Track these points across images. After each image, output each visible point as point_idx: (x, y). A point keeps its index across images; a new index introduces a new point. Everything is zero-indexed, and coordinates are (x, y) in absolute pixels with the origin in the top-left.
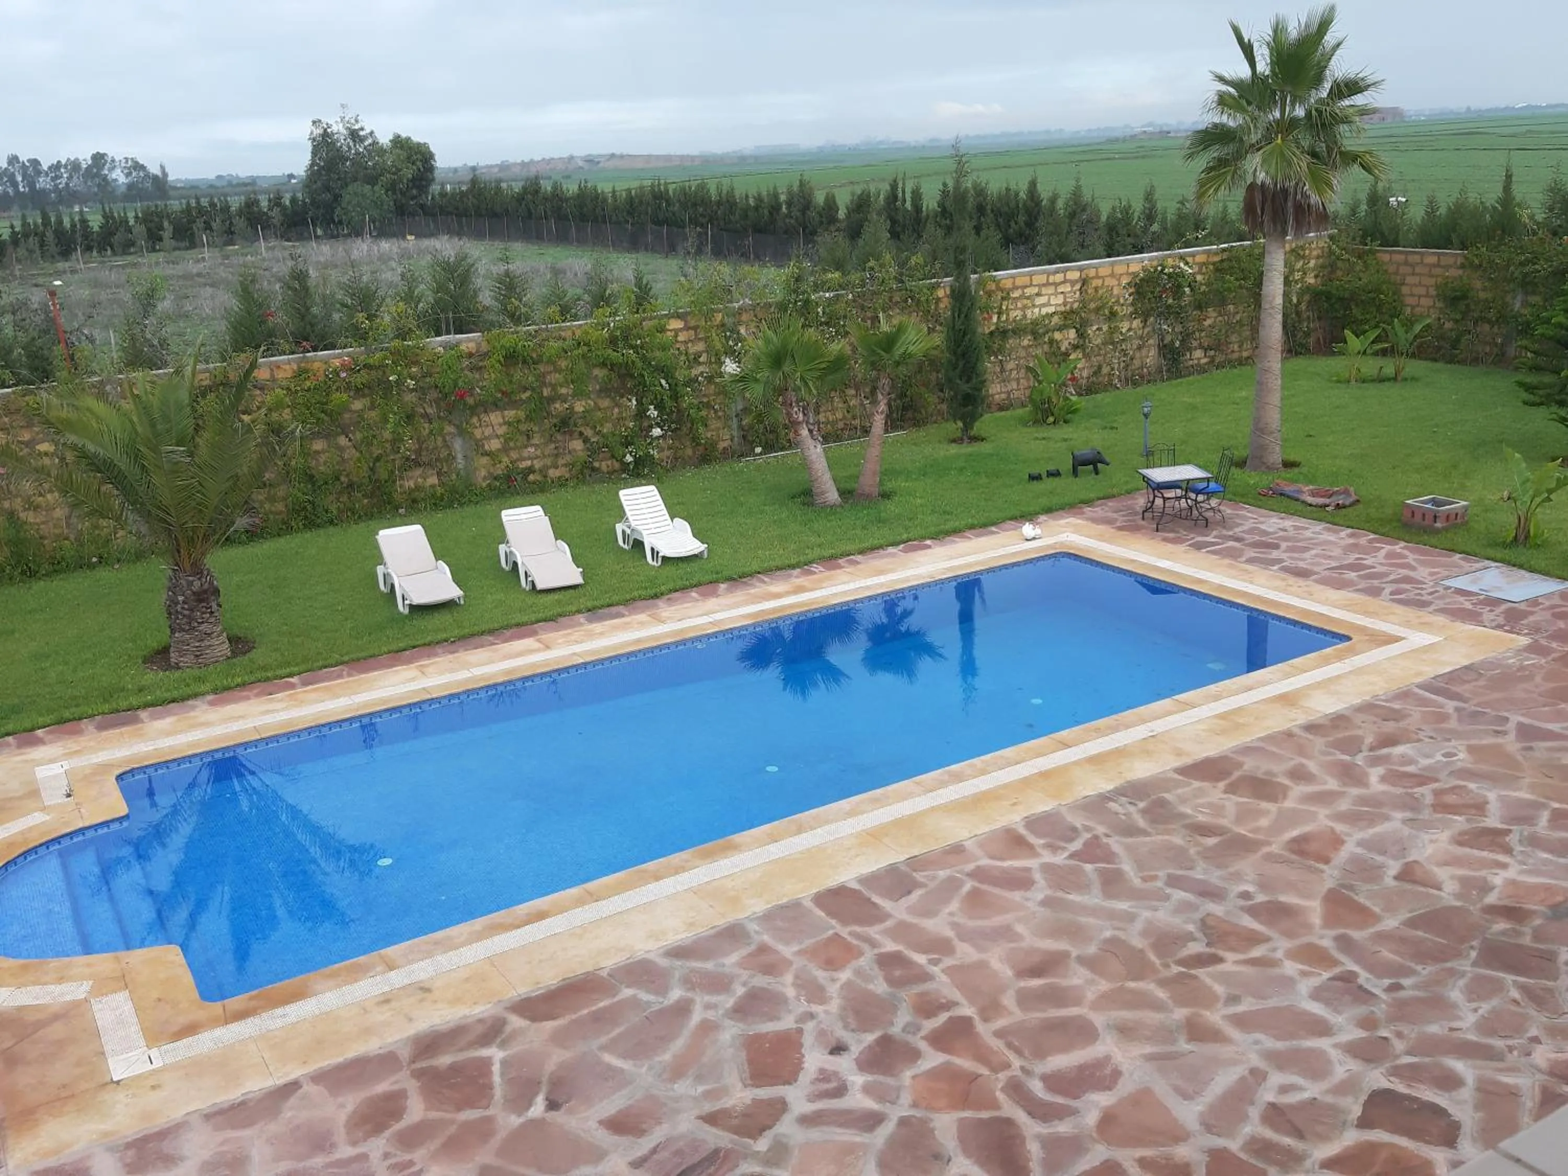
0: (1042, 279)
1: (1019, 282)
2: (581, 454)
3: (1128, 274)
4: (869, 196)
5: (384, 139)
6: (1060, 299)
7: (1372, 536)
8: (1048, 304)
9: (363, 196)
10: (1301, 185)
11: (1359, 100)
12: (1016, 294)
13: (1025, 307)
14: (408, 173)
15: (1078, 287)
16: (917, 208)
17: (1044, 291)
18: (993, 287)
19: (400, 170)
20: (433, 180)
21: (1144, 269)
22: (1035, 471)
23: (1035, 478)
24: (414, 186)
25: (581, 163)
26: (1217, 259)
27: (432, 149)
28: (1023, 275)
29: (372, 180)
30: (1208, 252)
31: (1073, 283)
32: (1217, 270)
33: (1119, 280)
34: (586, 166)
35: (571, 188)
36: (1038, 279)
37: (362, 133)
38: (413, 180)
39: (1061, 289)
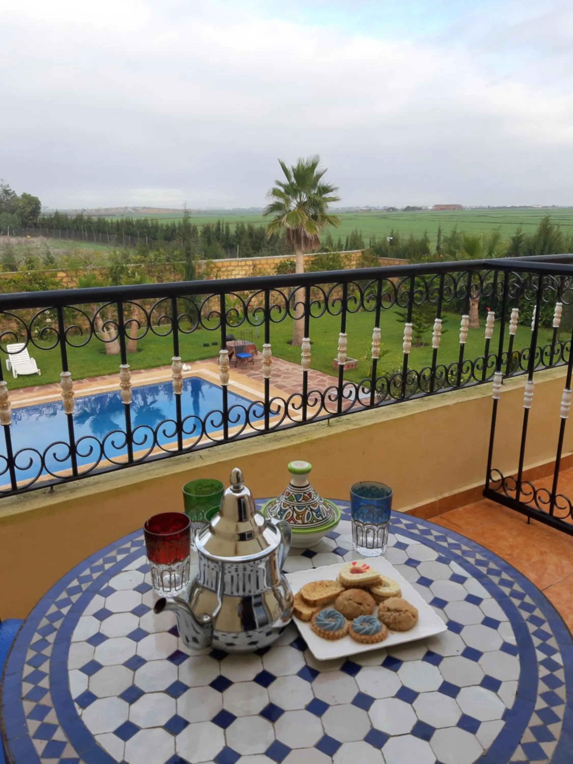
0: (236, 264)
1: (225, 264)
2: (15, 329)
3: (274, 264)
4: (209, 228)
5: (19, 194)
6: (244, 272)
7: (319, 373)
8: (238, 274)
9: (8, 218)
10: (303, 229)
11: (330, 195)
12: (223, 269)
13: (227, 275)
14: (29, 209)
15: (252, 268)
16: (228, 233)
17: (237, 268)
18: (213, 266)
19: (25, 207)
20: (40, 213)
21: (281, 262)
22: (206, 342)
23: (206, 345)
24: (31, 215)
25: (131, 210)
26: (313, 259)
27: (40, 200)
28: (227, 261)
29: (13, 211)
30: (309, 256)
31: (249, 266)
32: (312, 263)
33: (270, 266)
34: (133, 211)
35: (95, 219)
36: (233, 264)
37: (10, 192)
38: (31, 212)
39: (244, 268)
